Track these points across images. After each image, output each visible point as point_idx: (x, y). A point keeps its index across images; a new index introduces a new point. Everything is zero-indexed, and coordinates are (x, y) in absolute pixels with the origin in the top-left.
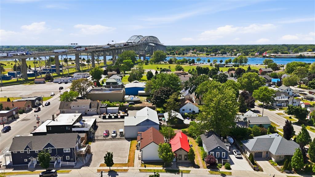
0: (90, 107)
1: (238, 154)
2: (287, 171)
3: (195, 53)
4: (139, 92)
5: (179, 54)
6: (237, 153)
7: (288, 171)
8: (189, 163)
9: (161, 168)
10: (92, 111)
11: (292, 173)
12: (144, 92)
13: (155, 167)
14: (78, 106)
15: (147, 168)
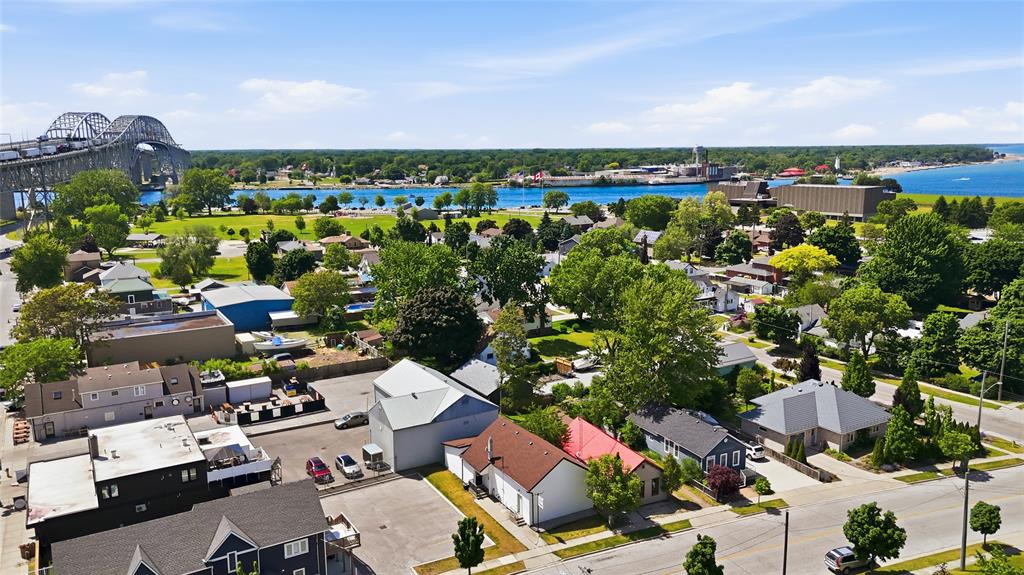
0: (166, 391)
1: (757, 450)
2: (885, 467)
3: (301, 177)
4: (275, 316)
5: (247, 181)
6: (753, 448)
7: (889, 467)
8: (663, 501)
9: (609, 534)
10: (176, 402)
11: (898, 470)
12: (290, 315)
13: (589, 533)
14: (115, 393)
15: (570, 544)
